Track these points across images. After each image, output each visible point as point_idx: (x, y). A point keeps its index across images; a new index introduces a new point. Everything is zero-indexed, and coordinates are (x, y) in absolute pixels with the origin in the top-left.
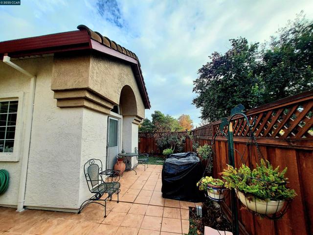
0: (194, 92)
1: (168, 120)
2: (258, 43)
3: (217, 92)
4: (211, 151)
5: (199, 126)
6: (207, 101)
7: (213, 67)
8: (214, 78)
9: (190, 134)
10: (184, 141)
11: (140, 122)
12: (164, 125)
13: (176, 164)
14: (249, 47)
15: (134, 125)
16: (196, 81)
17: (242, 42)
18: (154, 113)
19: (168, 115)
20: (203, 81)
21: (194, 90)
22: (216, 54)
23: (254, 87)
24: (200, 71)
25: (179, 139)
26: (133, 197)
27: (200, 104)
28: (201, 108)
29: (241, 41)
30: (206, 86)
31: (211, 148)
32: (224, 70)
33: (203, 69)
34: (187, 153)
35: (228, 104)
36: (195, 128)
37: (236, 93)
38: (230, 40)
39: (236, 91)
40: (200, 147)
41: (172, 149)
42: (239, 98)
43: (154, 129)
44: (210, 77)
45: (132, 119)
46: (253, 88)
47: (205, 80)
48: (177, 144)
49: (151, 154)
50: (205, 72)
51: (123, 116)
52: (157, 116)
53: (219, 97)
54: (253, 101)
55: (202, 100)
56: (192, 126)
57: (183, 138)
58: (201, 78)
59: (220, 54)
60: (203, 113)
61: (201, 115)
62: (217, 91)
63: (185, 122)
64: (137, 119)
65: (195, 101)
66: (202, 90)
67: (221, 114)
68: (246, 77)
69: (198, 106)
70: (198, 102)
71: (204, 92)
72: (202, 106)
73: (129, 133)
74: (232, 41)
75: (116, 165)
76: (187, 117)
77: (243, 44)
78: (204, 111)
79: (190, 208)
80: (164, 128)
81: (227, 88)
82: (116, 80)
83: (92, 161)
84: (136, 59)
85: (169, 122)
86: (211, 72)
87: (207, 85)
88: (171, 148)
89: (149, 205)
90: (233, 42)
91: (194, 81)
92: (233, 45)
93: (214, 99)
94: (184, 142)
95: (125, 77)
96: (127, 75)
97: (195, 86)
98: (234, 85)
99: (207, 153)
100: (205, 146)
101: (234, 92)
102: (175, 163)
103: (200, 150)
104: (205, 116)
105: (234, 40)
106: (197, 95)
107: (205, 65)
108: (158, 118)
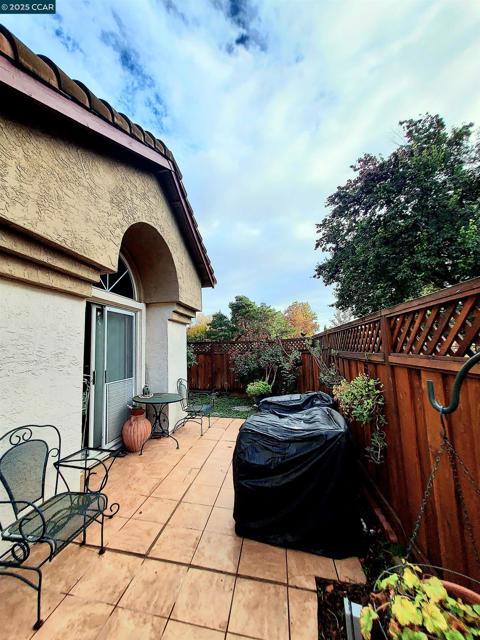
0: (320, 249)
1: (265, 315)
2: (471, 125)
3: (374, 245)
4: (379, 396)
5: (330, 326)
6: (349, 267)
7: (362, 189)
8: (365, 213)
9: (313, 345)
10: (297, 363)
11: (189, 318)
12: (256, 324)
13: (275, 434)
14: (450, 135)
15: (175, 324)
16: (324, 225)
17: (430, 126)
18: (234, 301)
19: (263, 305)
20: (339, 224)
21: (317, 246)
22: (367, 160)
23: (466, 229)
24: (332, 200)
25: (284, 355)
26: (149, 534)
27: (332, 277)
28: (335, 285)
29: (427, 125)
30: (347, 234)
31: (377, 387)
32: (389, 192)
33: (337, 195)
34: (305, 397)
35: (400, 272)
36: (321, 330)
37: (422, 244)
38: (401, 123)
39: (419, 241)
40: (343, 382)
41: (270, 383)
42: (428, 256)
43: (236, 334)
44: (356, 212)
45: (168, 312)
46: (462, 230)
47: (344, 221)
48: (281, 368)
49: (223, 389)
50: (344, 201)
51: (147, 305)
52: (240, 307)
53: (378, 257)
54: (464, 263)
55: (337, 266)
56: (315, 327)
57: (296, 355)
58: (333, 216)
59: (379, 159)
60: (341, 296)
61: (335, 300)
62: (374, 243)
63: (300, 318)
64: (181, 311)
65: (321, 269)
66: (336, 243)
67: (384, 295)
68: (445, 207)
69: (328, 282)
70: (328, 272)
71: (341, 249)
72: (338, 280)
73: (161, 345)
74: (405, 124)
75: (126, 426)
76: (305, 307)
77: (432, 130)
78: (342, 290)
79: (321, 583)
80: (257, 332)
81: (398, 236)
82: (106, 205)
83: (24, 431)
84: (167, 155)
85: (267, 318)
86: (357, 201)
87: (349, 231)
88: (267, 379)
89: (190, 566)
90: (408, 127)
91: (318, 226)
92: (410, 134)
93: (365, 263)
94: (297, 365)
95: (137, 201)
96: (144, 197)
97: (320, 236)
98: (415, 227)
99: (369, 403)
100: (360, 380)
101: (416, 243)
102: (272, 433)
103: (343, 391)
104: (344, 301)
105: (411, 121)
106: (325, 256)
107: (343, 186)
108: (244, 310)
